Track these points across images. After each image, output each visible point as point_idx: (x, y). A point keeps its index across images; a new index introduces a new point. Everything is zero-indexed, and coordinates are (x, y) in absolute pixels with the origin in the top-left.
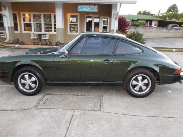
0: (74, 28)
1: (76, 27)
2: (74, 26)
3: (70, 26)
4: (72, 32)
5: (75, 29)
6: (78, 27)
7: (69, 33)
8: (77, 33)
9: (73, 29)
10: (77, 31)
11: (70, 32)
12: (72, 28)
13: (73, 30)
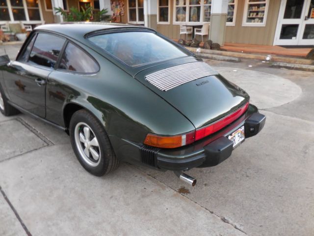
0: (257, 13)
1: (261, 9)
2: (258, 7)
3: (249, 9)
4: (253, 21)
5: (260, 14)
6: (266, 9)
7: (245, 23)
8: (262, 23)
9: (255, 14)
10: (261, 19)
11: (247, 22)
12: (254, 12)
13: (254, 16)
